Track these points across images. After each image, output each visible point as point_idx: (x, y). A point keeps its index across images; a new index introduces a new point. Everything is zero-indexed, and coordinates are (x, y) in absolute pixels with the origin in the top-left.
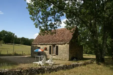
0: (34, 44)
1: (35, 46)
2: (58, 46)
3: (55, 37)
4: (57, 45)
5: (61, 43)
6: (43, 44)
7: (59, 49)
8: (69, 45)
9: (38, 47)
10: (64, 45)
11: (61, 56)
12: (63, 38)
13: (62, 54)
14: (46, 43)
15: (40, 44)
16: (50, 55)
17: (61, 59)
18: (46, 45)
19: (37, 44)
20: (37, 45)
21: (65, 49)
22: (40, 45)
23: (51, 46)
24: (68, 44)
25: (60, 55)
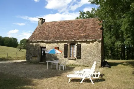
0: (32, 42)
1: (36, 45)
2: (81, 45)
3: (70, 31)
4: (79, 43)
5: (88, 40)
6: (51, 41)
7: (82, 50)
8: (101, 43)
9: (42, 46)
10: (91, 43)
11: (86, 61)
12: (85, 33)
13: (88, 56)
14: (57, 41)
15: (46, 41)
16: (66, 59)
17: (87, 65)
18: (58, 42)
19: (40, 41)
20: (39, 43)
21: (94, 49)
22: (45, 43)
23: (68, 44)
24: (99, 42)
25: (85, 59)
